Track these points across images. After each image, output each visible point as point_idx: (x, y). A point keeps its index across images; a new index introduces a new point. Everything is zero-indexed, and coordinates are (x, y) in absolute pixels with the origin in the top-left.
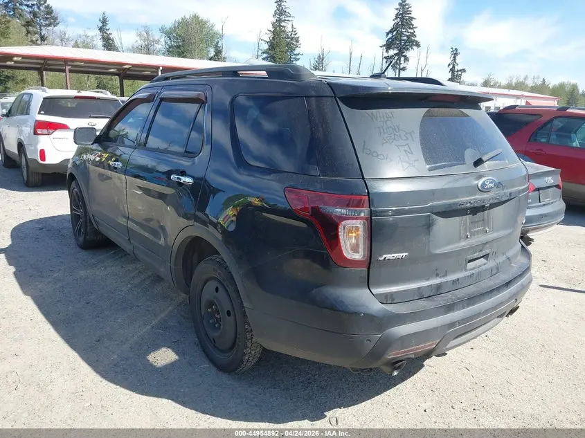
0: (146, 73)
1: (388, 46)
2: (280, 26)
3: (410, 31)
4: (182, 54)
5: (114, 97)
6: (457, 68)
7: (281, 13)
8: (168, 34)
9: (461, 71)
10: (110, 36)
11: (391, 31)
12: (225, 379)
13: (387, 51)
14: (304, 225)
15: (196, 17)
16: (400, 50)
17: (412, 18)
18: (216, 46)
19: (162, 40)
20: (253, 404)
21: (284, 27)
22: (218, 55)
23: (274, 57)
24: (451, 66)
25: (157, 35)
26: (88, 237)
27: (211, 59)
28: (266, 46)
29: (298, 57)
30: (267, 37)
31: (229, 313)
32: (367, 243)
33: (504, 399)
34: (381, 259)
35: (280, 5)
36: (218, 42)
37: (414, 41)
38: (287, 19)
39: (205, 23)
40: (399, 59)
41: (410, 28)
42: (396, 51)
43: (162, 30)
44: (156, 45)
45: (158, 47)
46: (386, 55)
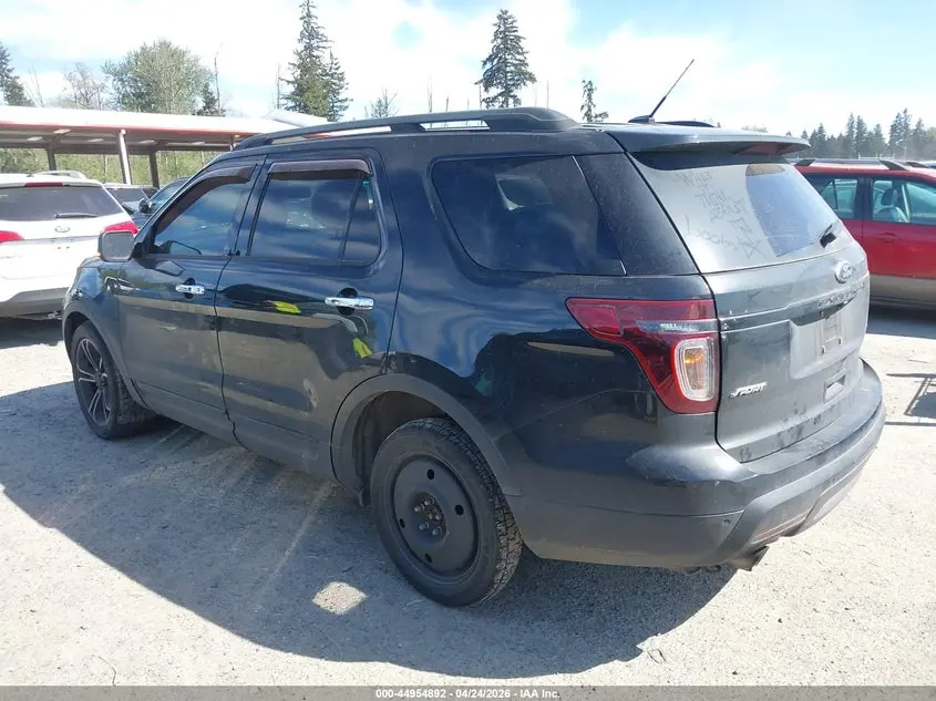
0: (94, 141)
1: (488, 82)
2: (311, 56)
3: (518, 57)
4: (146, 107)
5: (94, 182)
6: (594, 112)
7: (311, 34)
8: (119, 74)
9: (600, 115)
10: (18, 81)
11: (490, 59)
12: (457, 617)
13: (486, 90)
14: (608, 353)
15: (165, 45)
16: (506, 87)
17: (519, 38)
18: (206, 92)
19: (109, 84)
20: (522, 648)
21: (317, 57)
22: (210, 107)
23: (305, 106)
24: (586, 109)
25: (98, 77)
26: (120, 419)
27: (199, 113)
28: (291, 89)
29: (345, 104)
30: (291, 74)
31: (459, 510)
32: (715, 373)
33: (877, 588)
34: (735, 394)
35: (308, 23)
36: (206, 86)
37: (524, 73)
38: (321, 44)
39: (183, 54)
40: (506, 102)
41: (518, 53)
42: (500, 90)
43: (109, 70)
44: (102, 95)
45: (105, 96)
46: (485, 95)
